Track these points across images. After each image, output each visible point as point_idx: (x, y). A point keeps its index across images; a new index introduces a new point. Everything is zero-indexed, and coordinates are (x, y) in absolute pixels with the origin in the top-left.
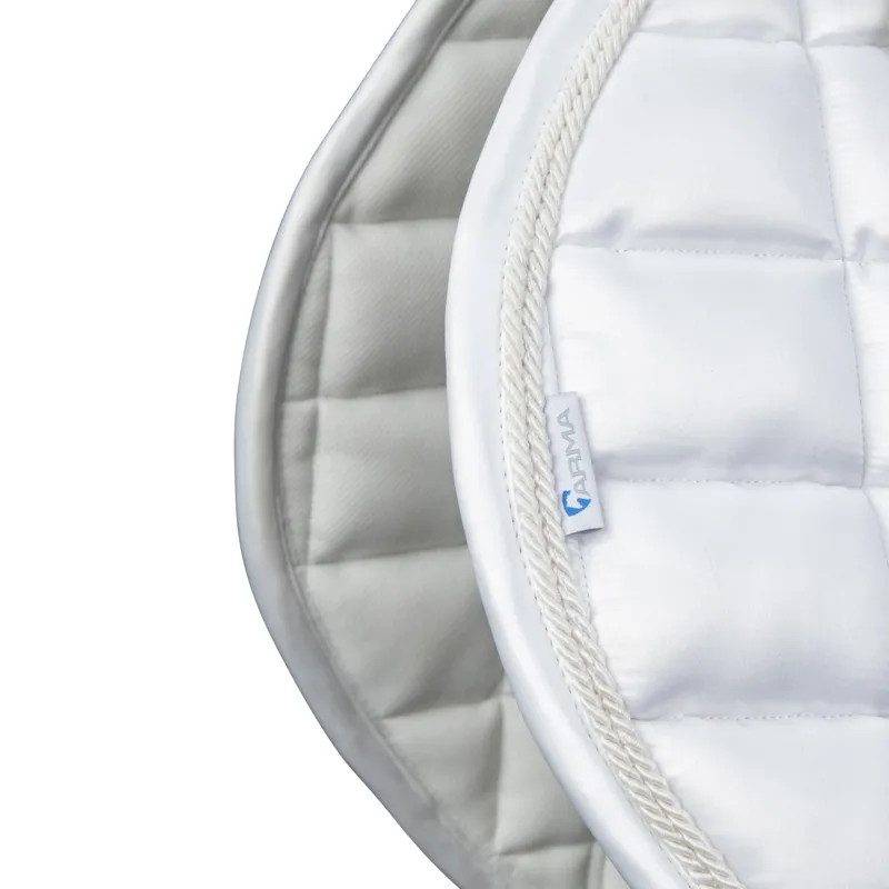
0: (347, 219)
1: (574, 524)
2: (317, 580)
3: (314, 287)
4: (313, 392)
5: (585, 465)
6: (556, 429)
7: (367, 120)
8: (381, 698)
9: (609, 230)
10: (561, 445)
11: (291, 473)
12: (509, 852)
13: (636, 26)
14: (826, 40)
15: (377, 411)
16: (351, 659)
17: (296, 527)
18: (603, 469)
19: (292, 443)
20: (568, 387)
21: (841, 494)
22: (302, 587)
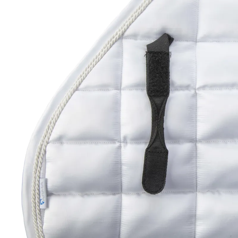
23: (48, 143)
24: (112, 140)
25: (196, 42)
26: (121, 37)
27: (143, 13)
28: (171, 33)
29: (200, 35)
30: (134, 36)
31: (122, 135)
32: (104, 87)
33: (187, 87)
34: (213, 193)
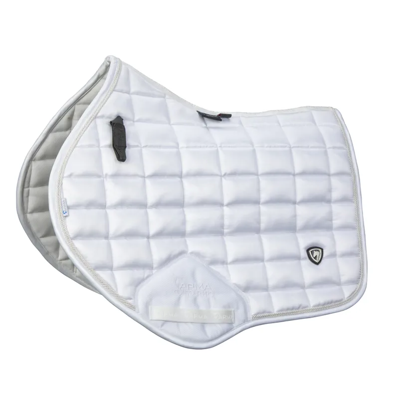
0: (34, 160)
1: (64, 215)
2: (29, 216)
3: (29, 171)
4: (28, 187)
5: (66, 208)
6: (62, 203)
7: (38, 146)
8: (39, 235)
9: (70, 175)
10: (63, 205)
11: (25, 199)
12: (61, 260)
13: (75, 147)
14: (102, 147)
15: (39, 189)
16: (34, 229)
17: (26, 208)
18: (68, 208)
19: (25, 195)
20: (65, 197)
21: (101, 210)
22: (26, 217)
23: (63, 178)
24: (99, 176)
25: (134, 121)
26: (96, 117)
27: (107, 101)
28: (113, 118)
29: (136, 118)
30: (102, 117)
31: (104, 173)
32: (91, 146)
33: (137, 146)
34: (156, 208)
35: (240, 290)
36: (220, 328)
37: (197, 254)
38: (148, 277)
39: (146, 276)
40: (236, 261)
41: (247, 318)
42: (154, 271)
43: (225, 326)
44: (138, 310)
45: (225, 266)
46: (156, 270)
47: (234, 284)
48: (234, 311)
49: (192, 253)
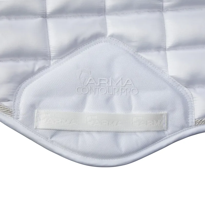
35: (181, 85)
36: (142, 138)
37: (119, 38)
38: (40, 70)
39: (37, 68)
40: (177, 46)
41: (187, 123)
42: (52, 62)
43: (151, 136)
44: (18, 115)
45: (162, 52)
46: (54, 61)
47: (172, 76)
48: (167, 115)
49: (112, 36)
